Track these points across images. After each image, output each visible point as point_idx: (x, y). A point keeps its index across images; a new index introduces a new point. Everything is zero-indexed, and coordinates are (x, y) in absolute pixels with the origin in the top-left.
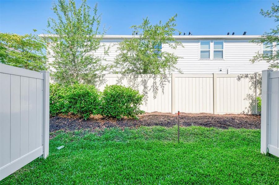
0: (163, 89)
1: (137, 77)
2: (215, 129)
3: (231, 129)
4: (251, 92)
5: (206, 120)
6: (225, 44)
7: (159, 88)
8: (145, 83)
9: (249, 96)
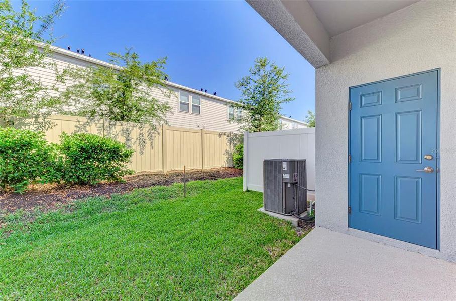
0: (152, 143)
1: (115, 125)
2: (209, 181)
3: (220, 180)
4: (228, 148)
5: (200, 175)
6: (202, 100)
7: (147, 141)
8: (126, 133)
9: (227, 152)
